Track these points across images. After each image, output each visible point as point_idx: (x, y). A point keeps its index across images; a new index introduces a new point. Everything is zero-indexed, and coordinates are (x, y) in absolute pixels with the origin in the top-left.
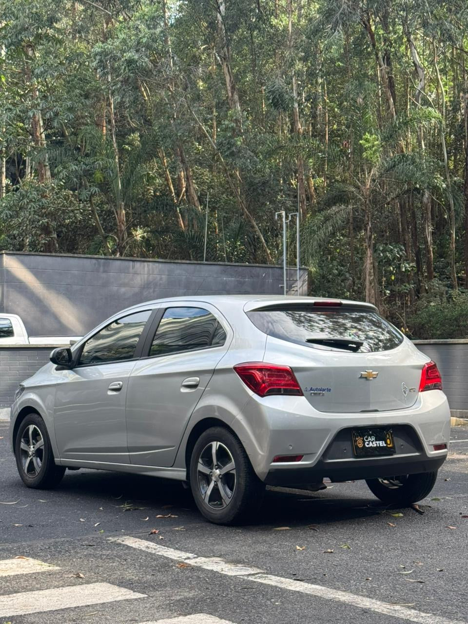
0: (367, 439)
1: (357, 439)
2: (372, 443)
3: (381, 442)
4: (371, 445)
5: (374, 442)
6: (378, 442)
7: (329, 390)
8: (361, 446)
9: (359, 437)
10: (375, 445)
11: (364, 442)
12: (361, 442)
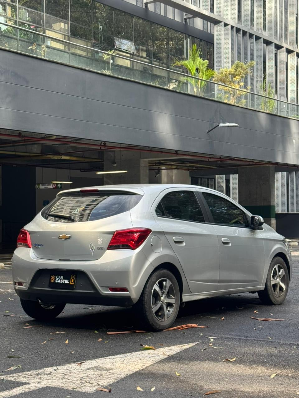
0: (58, 277)
1: (52, 277)
2: (60, 280)
3: (66, 280)
4: (59, 281)
5: (61, 280)
6: (64, 280)
7: (43, 245)
8: (52, 281)
9: (53, 276)
10: (62, 282)
11: (55, 279)
12: (54, 279)
